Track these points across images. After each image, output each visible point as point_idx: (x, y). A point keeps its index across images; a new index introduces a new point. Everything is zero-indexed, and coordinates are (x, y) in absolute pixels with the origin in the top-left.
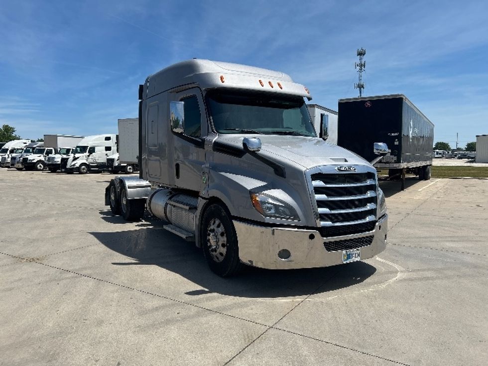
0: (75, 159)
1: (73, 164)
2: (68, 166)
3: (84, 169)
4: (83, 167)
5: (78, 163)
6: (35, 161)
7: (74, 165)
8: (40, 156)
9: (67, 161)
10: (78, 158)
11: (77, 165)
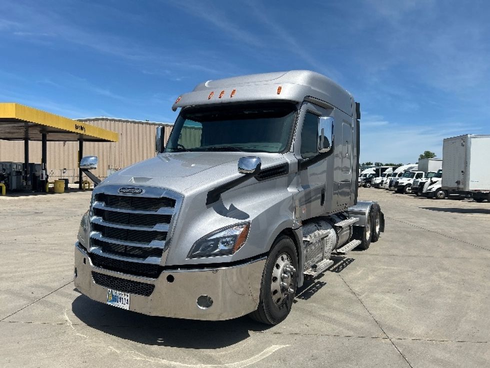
0: (432, 183)
1: (428, 188)
2: (424, 191)
3: (441, 194)
4: (441, 192)
5: (435, 187)
6: (404, 184)
7: (430, 190)
8: (409, 180)
9: (424, 185)
10: (435, 182)
11: (434, 190)
